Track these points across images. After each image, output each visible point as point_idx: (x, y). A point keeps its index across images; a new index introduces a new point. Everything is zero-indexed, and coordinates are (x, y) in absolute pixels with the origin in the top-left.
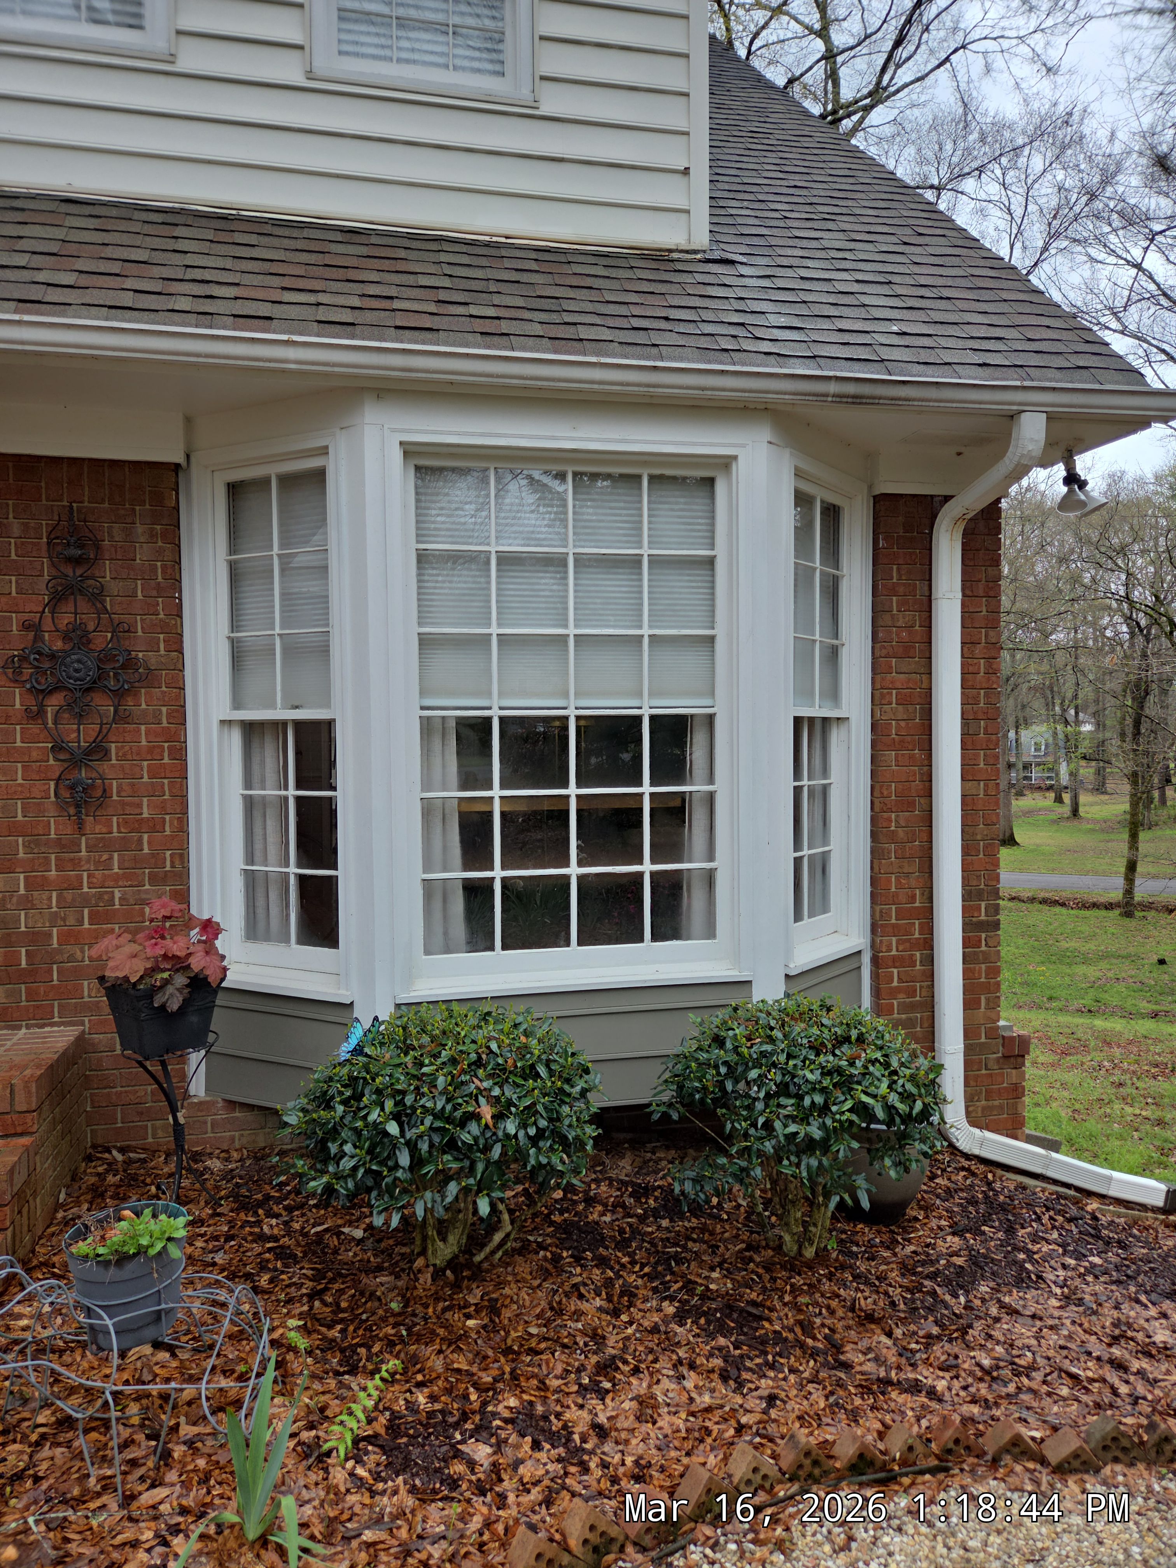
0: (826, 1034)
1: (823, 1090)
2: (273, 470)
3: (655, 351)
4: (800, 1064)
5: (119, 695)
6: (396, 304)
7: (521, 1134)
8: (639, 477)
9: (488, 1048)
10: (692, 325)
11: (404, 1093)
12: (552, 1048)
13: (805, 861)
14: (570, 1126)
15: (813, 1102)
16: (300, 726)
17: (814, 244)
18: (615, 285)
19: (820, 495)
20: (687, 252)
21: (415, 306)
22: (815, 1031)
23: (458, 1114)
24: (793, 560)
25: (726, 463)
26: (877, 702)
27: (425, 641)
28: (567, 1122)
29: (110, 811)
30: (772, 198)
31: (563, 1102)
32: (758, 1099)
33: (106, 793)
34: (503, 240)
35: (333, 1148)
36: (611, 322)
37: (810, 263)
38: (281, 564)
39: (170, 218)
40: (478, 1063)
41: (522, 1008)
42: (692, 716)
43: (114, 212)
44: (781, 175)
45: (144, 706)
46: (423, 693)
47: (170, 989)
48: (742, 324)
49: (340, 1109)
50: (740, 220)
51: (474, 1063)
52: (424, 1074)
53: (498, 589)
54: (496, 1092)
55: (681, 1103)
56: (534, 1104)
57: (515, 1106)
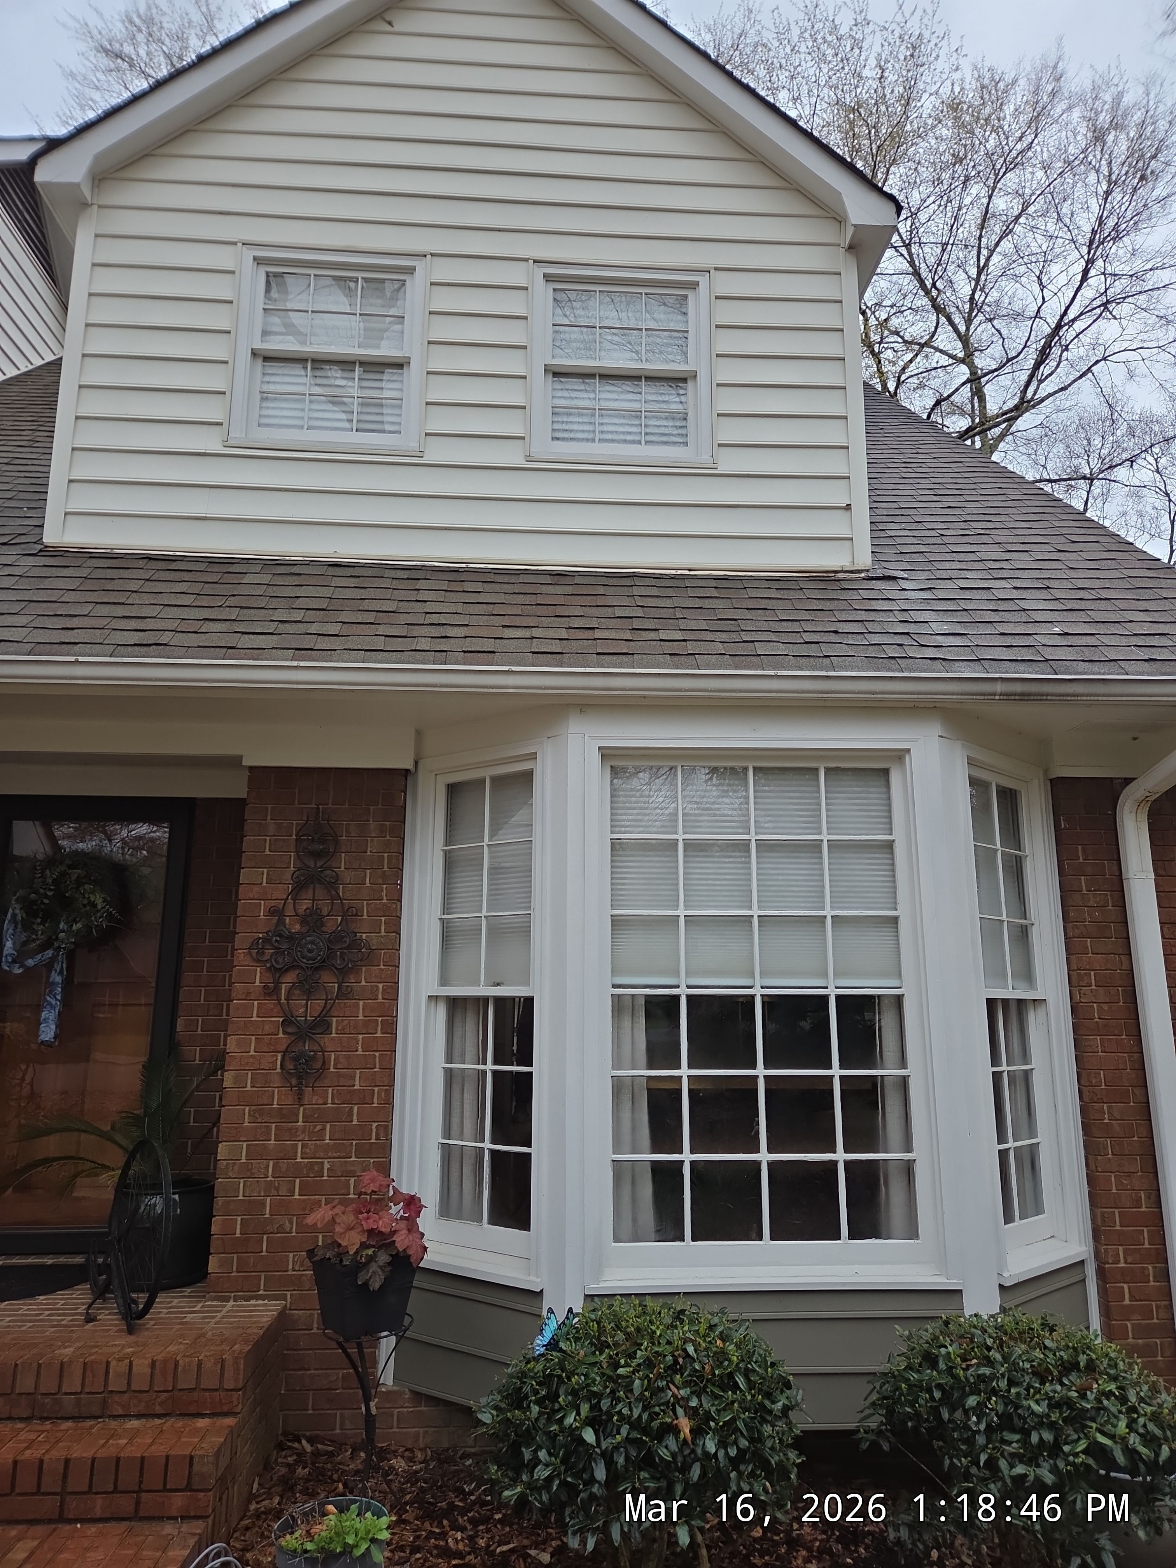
0: (1051, 1359)
1: (1052, 1426)
2: (487, 773)
3: (826, 661)
4: (1024, 1392)
5: (343, 973)
6: (597, 634)
7: (721, 1454)
8: (816, 770)
9: (685, 1350)
10: (860, 637)
11: (599, 1396)
12: (750, 1355)
13: (1012, 1153)
14: (772, 1448)
15: (1041, 1438)
16: (501, 1002)
17: (972, 557)
18: (788, 605)
19: (994, 780)
20: (852, 572)
21: (612, 635)
22: (1038, 1353)
23: (655, 1424)
24: (973, 843)
25: (900, 756)
26: (1074, 983)
27: (616, 922)
28: (769, 1443)
29: (327, 1082)
30: (928, 518)
31: (764, 1421)
32: (979, 1431)
33: (325, 1065)
34: (687, 572)
35: (527, 1454)
36: (785, 638)
37: (968, 574)
38: (490, 852)
39: (413, 574)
40: (674, 1368)
41: (716, 1308)
42: (879, 996)
43: (369, 572)
44: (936, 498)
45: (363, 983)
46: (614, 972)
47: (374, 1267)
48: (908, 634)
49: (535, 1409)
50: (898, 540)
51: (669, 1368)
52: (619, 1376)
53: (684, 873)
54: (694, 1403)
55: (891, 1431)
56: (733, 1420)
57: (714, 1420)
